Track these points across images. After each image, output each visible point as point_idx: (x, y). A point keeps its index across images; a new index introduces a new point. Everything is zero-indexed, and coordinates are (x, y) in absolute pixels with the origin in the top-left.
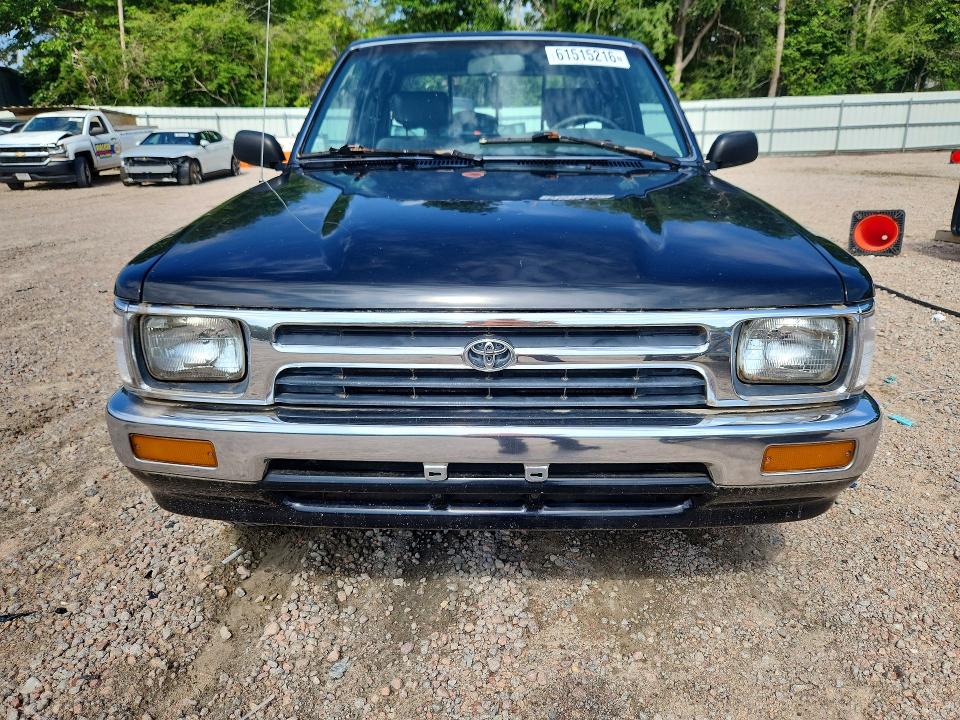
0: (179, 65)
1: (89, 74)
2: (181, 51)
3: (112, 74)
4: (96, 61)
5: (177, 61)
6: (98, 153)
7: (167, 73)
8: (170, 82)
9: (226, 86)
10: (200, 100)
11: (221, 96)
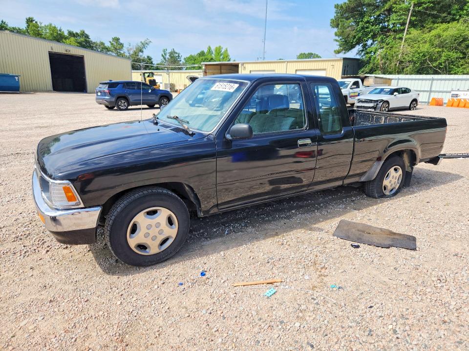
0: (421, 55)
1: (381, 60)
2: (425, 48)
3: (390, 61)
4: (385, 55)
5: (421, 53)
6: (351, 97)
7: (414, 59)
8: (415, 63)
9: (443, 64)
10: (428, 71)
11: (439, 69)
